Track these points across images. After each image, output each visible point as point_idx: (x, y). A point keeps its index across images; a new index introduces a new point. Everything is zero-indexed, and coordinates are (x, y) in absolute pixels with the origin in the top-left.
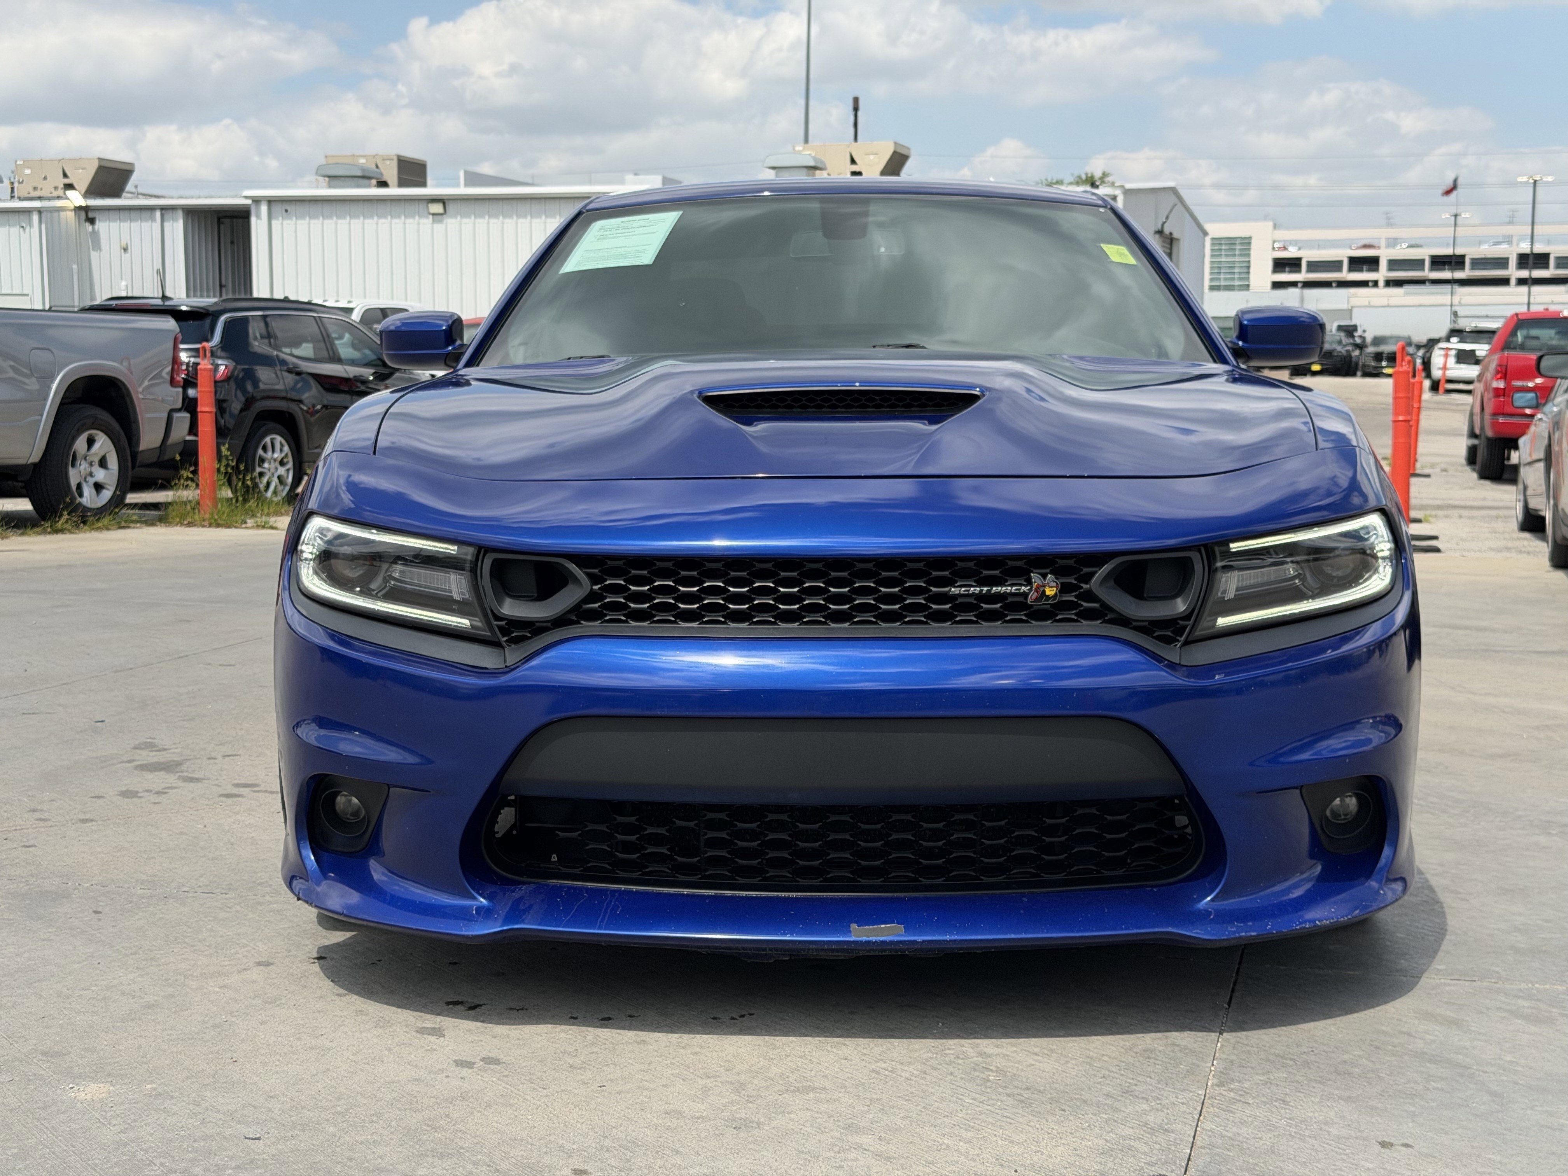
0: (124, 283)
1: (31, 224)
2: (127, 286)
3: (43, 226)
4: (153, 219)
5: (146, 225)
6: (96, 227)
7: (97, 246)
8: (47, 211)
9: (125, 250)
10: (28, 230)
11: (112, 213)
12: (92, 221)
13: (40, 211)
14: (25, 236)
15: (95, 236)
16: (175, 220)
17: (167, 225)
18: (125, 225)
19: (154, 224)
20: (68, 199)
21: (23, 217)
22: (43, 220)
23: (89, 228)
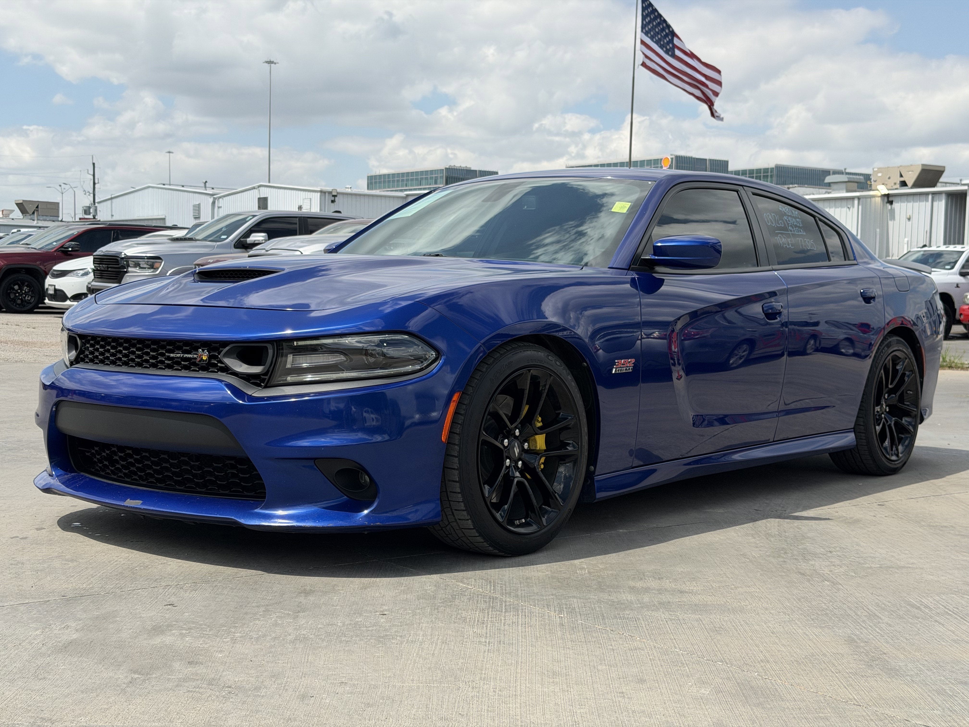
0: (906, 240)
1: (853, 207)
2: (908, 241)
3: (860, 207)
4: (927, 200)
5: (923, 204)
6: (893, 206)
7: (893, 218)
8: (863, 198)
9: (909, 219)
10: (851, 209)
11: (903, 198)
12: (891, 203)
13: (859, 198)
14: (849, 213)
15: (892, 212)
16: (940, 200)
17: (935, 204)
18: (910, 205)
19: (927, 203)
20: (878, 190)
21: (850, 202)
22: (861, 203)
23: (889, 206)
